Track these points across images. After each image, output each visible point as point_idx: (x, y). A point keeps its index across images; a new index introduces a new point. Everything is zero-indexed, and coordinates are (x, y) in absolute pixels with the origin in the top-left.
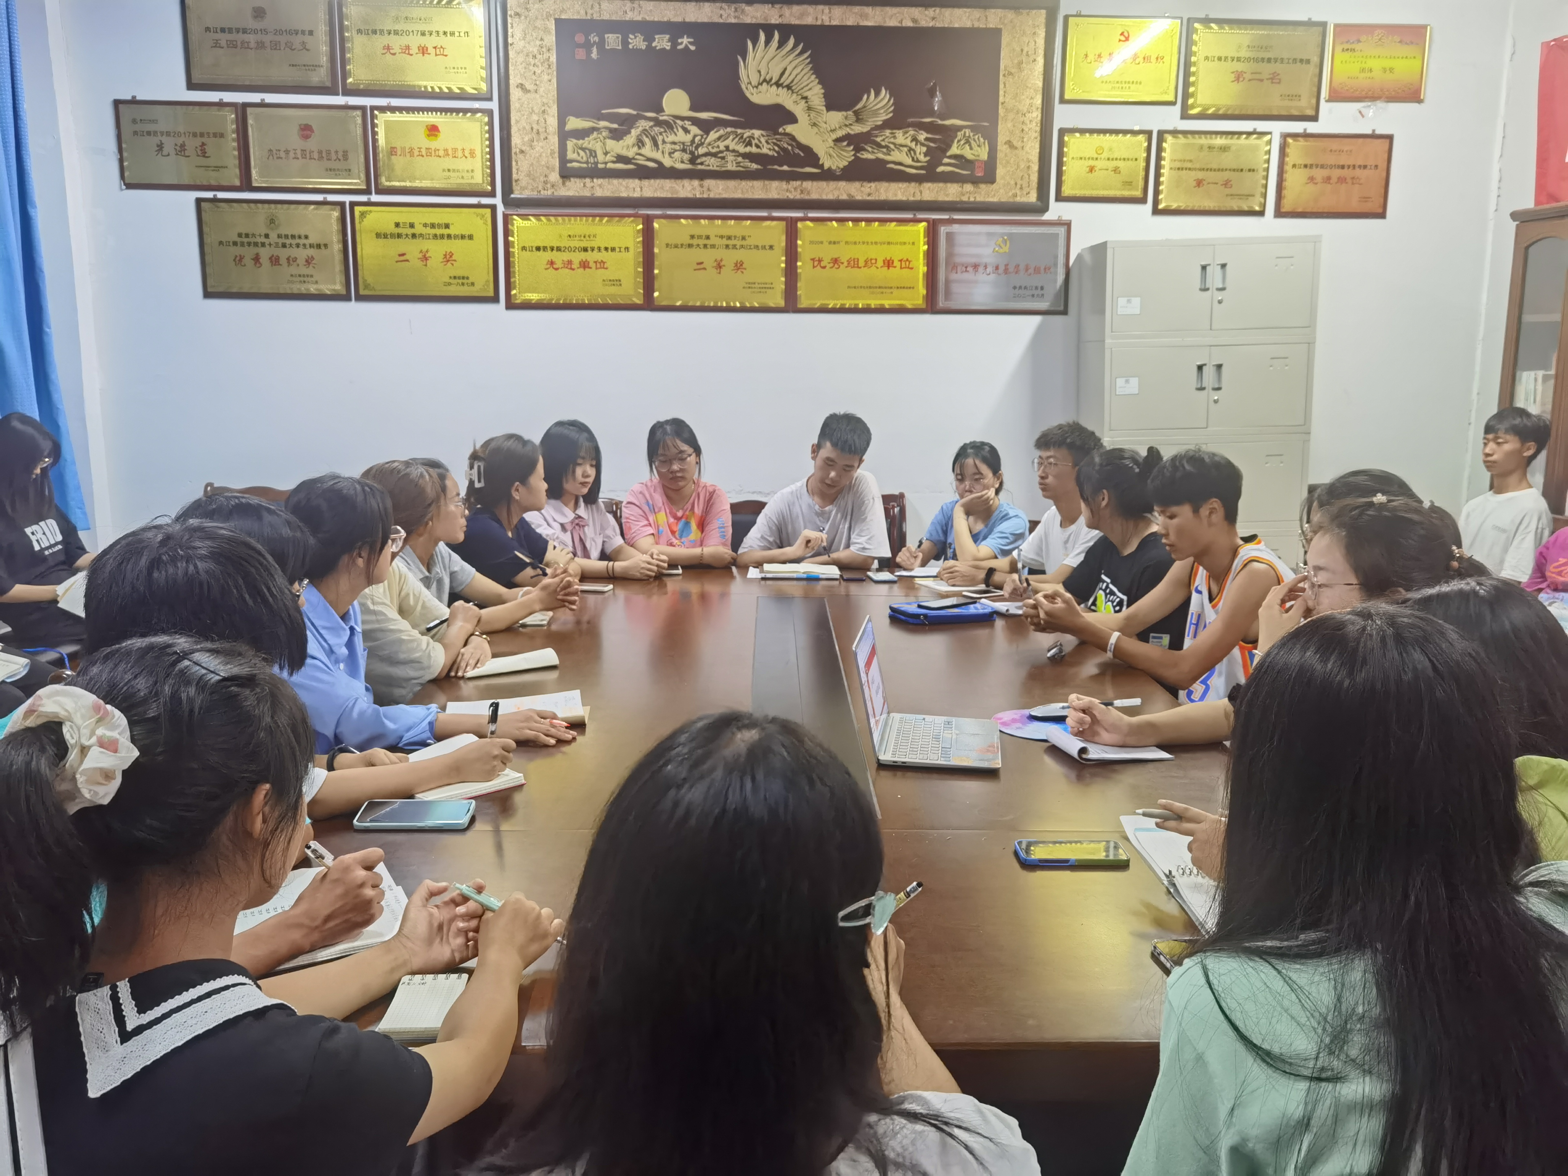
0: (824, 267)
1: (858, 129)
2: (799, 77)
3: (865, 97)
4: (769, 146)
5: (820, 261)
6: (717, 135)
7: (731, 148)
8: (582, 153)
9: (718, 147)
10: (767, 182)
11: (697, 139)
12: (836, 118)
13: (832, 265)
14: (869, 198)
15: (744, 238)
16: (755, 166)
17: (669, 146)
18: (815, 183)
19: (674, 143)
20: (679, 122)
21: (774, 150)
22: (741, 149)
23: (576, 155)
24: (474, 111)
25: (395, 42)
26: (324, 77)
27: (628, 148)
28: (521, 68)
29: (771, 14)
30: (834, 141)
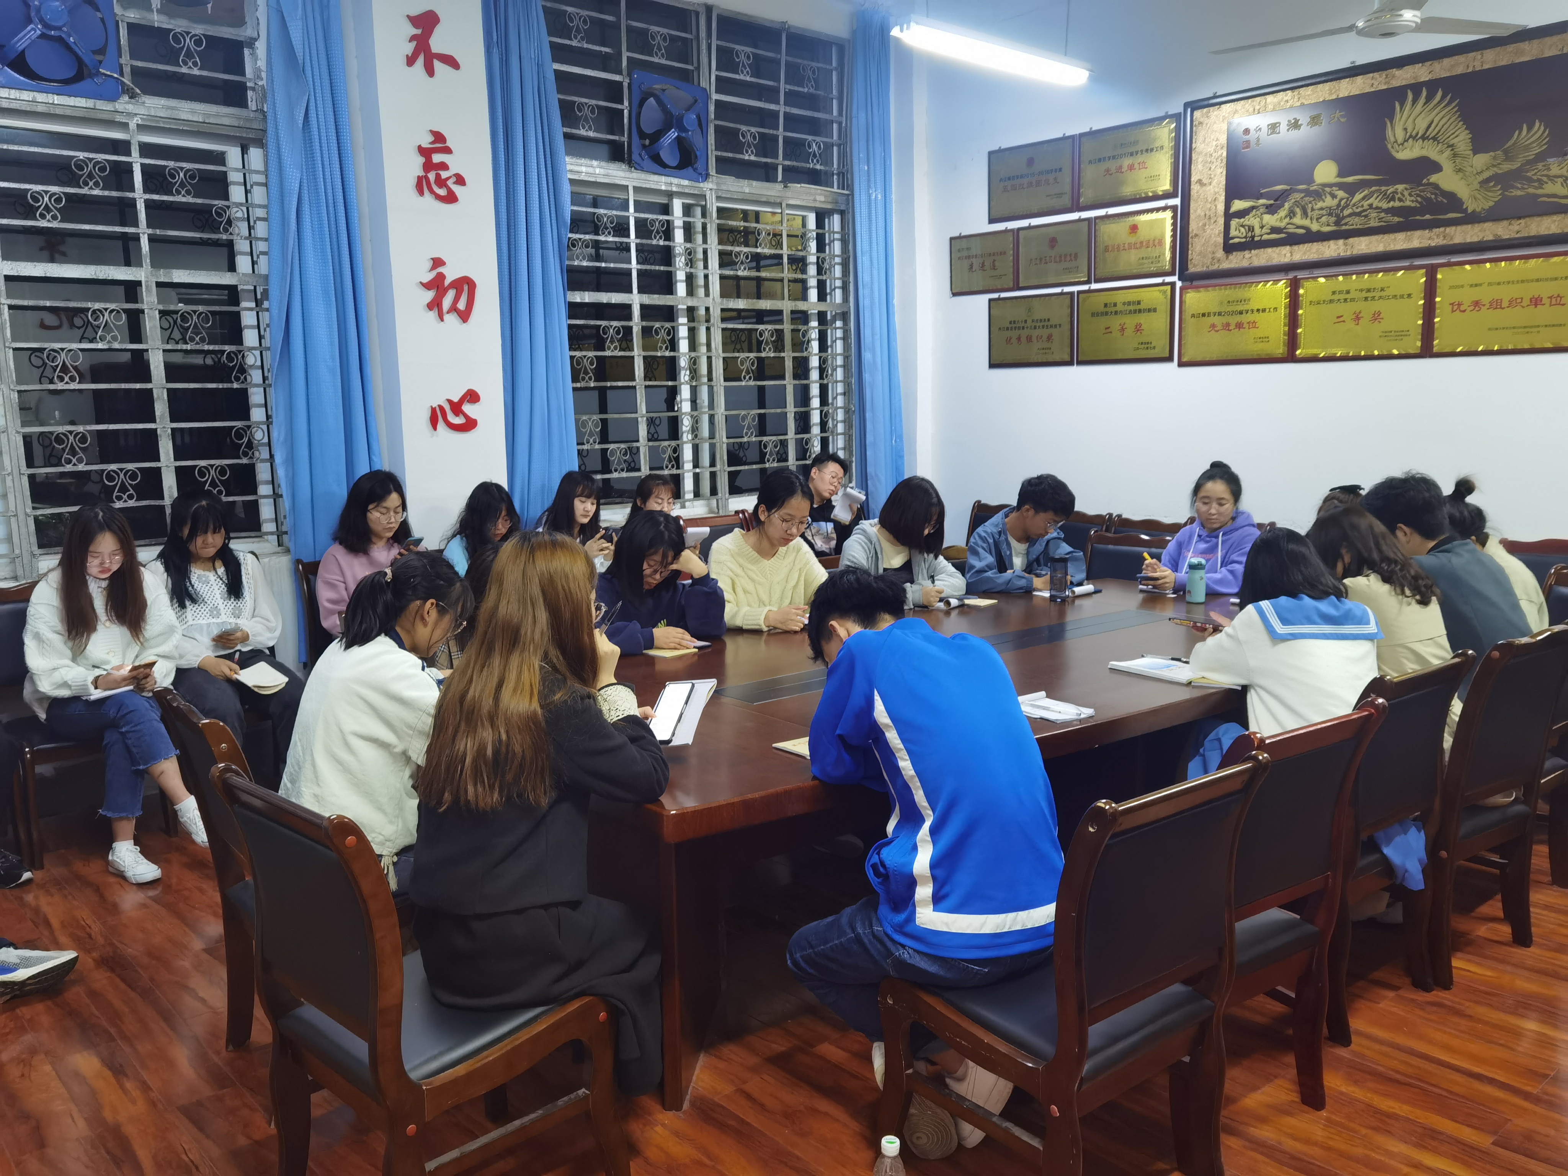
0: (1464, 311)
1: (1506, 167)
2: (1445, 127)
3: (1517, 133)
4: (1412, 198)
5: (1459, 305)
6: (1362, 195)
7: (1374, 206)
8: (1242, 230)
9: (1362, 206)
10: (1409, 233)
11: (1343, 202)
12: (1481, 160)
13: (1472, 308)
14: (1518, 235)
15: (1382, 290)
16: (1396, 219)
17: (1317, 212)
18: (1459, 228)
19: (1322, 209)
20: (1328, 189)
21: (1417, 201)
22: (1384, 205)
23: (1237, 232)
24: (1164, 209)
25: (1112, 165)
26: (1066, 201)
27: (1281, 219)
28: (1200, 166)
29: (1421, 73)
30: (1480, 183)
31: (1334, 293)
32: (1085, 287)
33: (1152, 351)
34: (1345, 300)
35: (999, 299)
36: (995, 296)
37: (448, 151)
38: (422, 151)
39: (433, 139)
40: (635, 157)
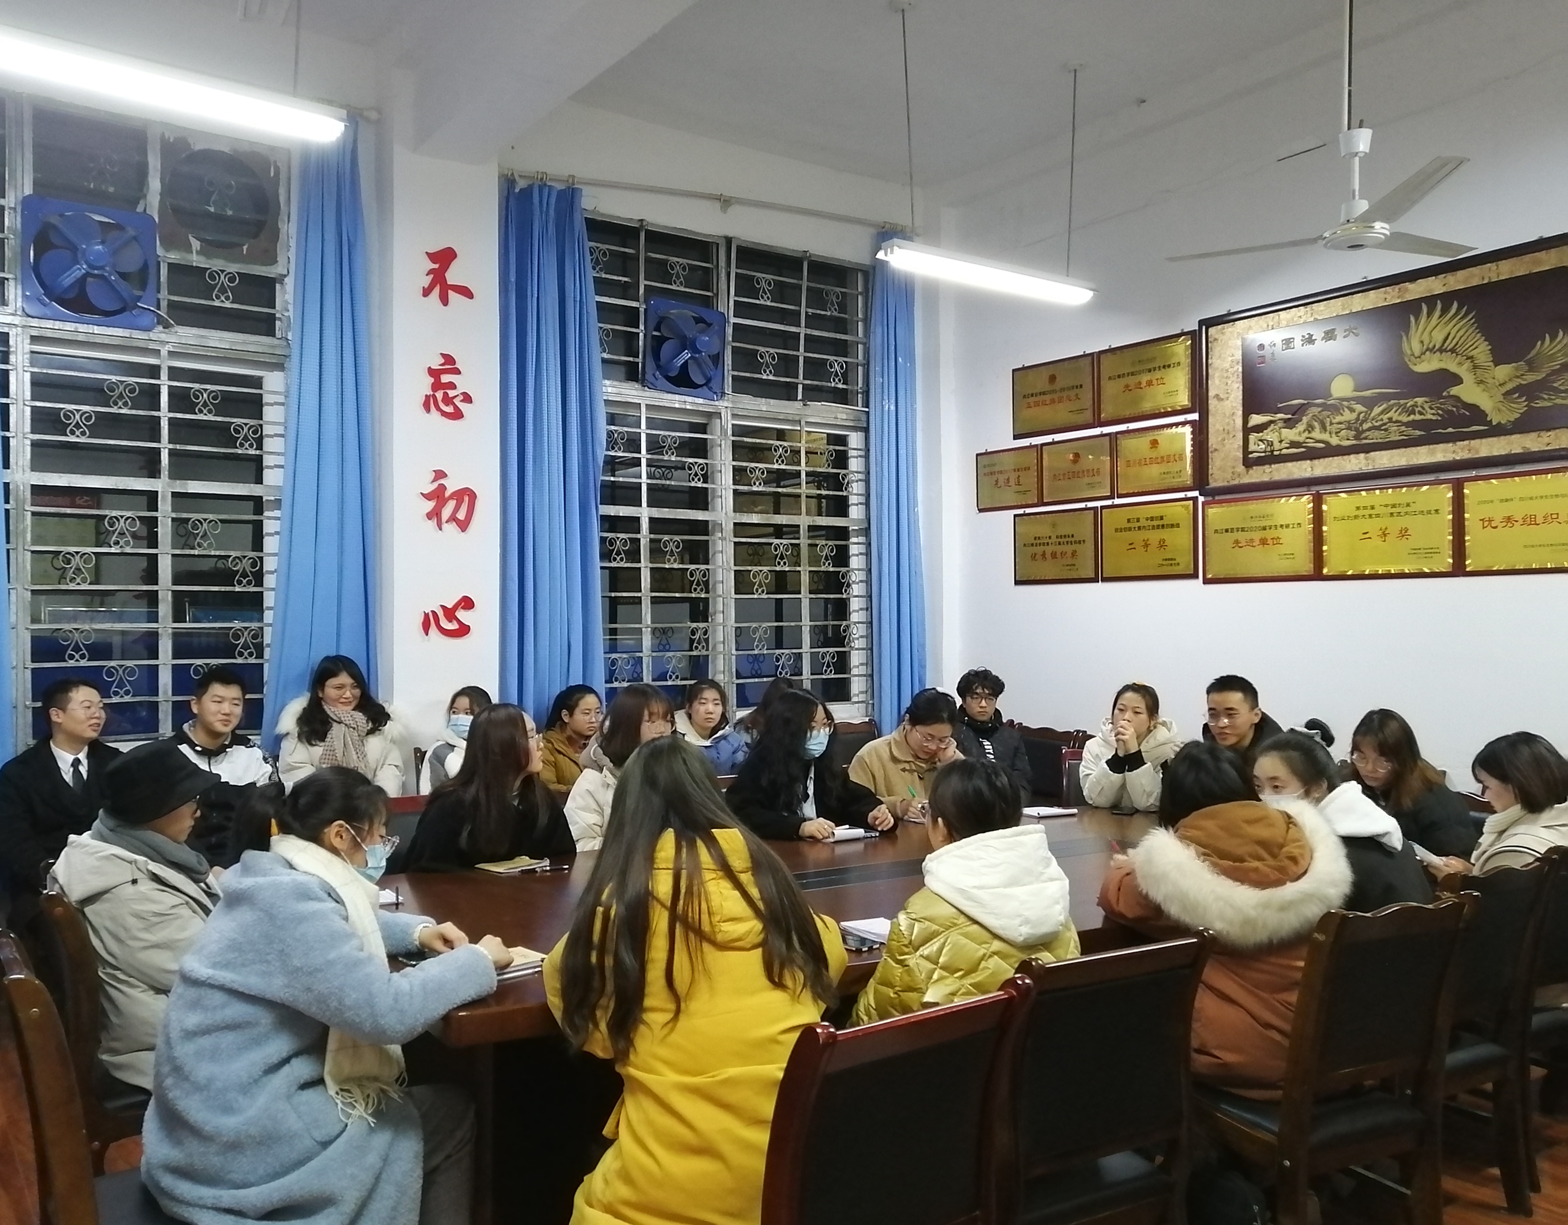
0: (1495, 527)
1: (1531, 378)
2: (1463, 339)
3: (1539, 343)
4: (1433, 411)
5: (1490, 521)
6: (1381, 408)
7: (1394, 419)
8: (1261, 444)
9: (1382, 420)
10: (1431, 446)
11: (1362, 415)
12: (1503, 371)
13: (1504, 524)
14: (1549, 448)
15: (1408, 505)
16: (1418, 433)
17: (1336, 426)
18: (1484, 440)
19: (1340, 423)
20: (1345, 403)
21: (1438, 414)
22: (1405, 419)
23: (1257, 447)
24: (1183, 424)
25: (1131, 381)
26: (1088, 416)
27: (1300, 434)
28: (1217, 382)
29: (1435, 286)
30: (1503, 395)
31: (1358, 508)
32: (1108, 502)
33: (1177, 568)
34: (1370, 516)
35: (1024, 515)
36: (1021, 511)
37: (457, 372)
38: (432, 372)
39: (443, 361)
40: (648, 376)
